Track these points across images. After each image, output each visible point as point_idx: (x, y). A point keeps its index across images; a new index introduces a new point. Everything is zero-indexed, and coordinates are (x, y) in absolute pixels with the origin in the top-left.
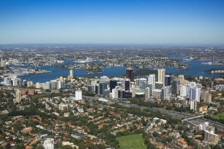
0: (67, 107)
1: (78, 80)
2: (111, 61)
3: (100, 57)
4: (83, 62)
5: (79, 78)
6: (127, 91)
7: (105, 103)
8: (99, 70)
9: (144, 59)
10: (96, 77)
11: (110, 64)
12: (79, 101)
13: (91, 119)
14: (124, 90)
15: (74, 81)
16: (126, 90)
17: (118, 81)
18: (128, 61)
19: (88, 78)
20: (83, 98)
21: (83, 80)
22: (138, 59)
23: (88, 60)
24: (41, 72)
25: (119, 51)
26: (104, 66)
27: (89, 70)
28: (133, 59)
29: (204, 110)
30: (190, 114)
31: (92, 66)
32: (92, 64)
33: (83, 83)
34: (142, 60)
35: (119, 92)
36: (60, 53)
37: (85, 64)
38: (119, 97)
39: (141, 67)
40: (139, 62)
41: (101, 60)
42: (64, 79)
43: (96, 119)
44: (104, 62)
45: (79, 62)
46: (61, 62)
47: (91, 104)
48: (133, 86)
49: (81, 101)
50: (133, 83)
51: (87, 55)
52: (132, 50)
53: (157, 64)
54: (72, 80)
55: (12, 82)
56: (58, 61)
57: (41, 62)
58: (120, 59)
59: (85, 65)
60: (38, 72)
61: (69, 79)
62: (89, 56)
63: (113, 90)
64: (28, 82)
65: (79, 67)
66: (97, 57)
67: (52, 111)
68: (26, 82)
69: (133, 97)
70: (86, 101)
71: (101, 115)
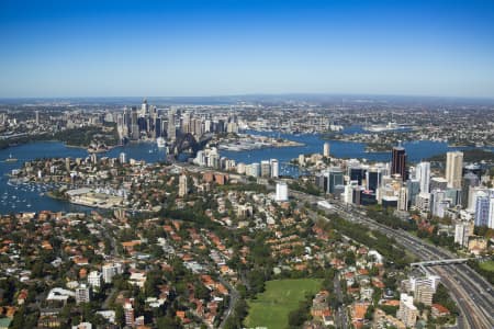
0: (251, 211)
1: (328, 162)
3: (418, 122)
7: (322, 212)
11: (424, 136)
12: (279, 203)
13: (276, 238)
20: (289, 197)
23: (391, 126)
24: (285, 145)
26: (409, 140)
27: (373, 145)
29: (476, 248)
30: (448, 253)
35: (355, 192)
37: (376, 133)
38: (354, 202)
41: (415, 128)
42: (307, 159)
44: (416, 132)
46: (338, 128)
47: (297, 211)
54: (318, 162)
55: (206, 159)
57: (303, 127)
60: (280, 145)
61: (313, 161)
63: (347, 187)
64: (227, 162)
65: (360, 138)
66: (413, 123)
67: (225, 215)
68: (224, 161)
69: (379, 203)
70: (292, 204)
71: (297, 233)
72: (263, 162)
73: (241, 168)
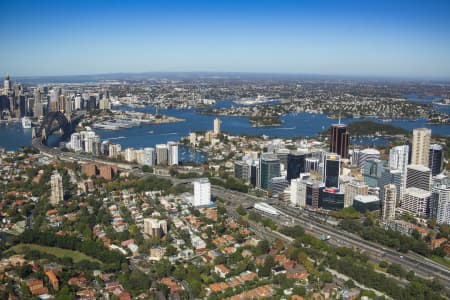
0: (165, 228)
1: (226, 141)
2: (300, 103)
3: (281, 95)
4: (251, 102)
5: (229, 138)
6: (331, 190)
7: (268, 222)
8: (276, 119)
9: (361, 100)
10: (265, 137)
11: (298, 108)
12: (201, 210)
13: (220, 280)
14: (323, 185)
15: (217, 144)
16: (328, 185)
17: (310, 156)
18: (332, 103)
19: (248, 138)
20: (213, 199)
21: (235, 143)
22: (350, 100)
23: (260, 99)
24: (165, 121)
25: (316, 86)
26: (287, 112)
27: (256, 119)
28: (340, 100)
31: (264, 112)
32: (264, 107)
33: (234, 149)
34: (359, 103)
35: (309, 190)
36: (215, 87)
37: (252, 106)
38: (309, 202)
39: (357, 116)
40: (353, 106)
41: (283, 101)
42: (199, 138)
43: (234, 282)
44: (288, 104)
45: (242, 103)
46: (210, 102)
47: (232, 223)
48: (346, 171)
49: (206, 207)
50: (346, 161)
51: (259, 91)
52: (338, 85)
53: (388, 112)
54: (214, 141)
55: (83, 143)
56: (205, 101)
57: (175, 102)
58: (316, 98)
59: (251, 110)
60: (159, 121)
61: (208, 140)
62: (263, 92)
63: (294, 182)
65: (239, 112)
66: (278, 96)
67: (126, 236)
68: (107, 147)
69: (346, 206)
70: (221, 211)
71: (250, 267)
72: (159, 146)
73: (129, 155)
